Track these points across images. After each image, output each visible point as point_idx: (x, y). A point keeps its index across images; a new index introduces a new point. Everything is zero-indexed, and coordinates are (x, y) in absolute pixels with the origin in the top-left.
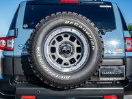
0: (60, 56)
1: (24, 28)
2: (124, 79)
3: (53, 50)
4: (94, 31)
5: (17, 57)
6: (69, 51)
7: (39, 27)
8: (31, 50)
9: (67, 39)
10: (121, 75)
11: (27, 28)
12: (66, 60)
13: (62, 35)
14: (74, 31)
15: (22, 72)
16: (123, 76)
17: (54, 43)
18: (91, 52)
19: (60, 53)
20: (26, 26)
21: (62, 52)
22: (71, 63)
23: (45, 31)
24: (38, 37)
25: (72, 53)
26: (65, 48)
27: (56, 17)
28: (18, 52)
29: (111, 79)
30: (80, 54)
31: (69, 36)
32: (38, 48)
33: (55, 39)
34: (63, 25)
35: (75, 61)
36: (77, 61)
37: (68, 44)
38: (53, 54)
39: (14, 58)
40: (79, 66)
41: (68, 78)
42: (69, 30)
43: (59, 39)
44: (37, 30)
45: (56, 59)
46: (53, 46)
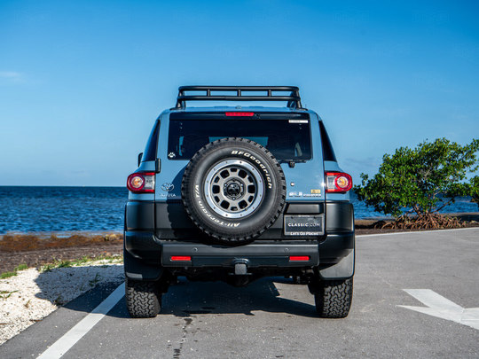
0: (226, 198)
1: (169, 158)
2: (322, 233)
3: (216, 190)
4: (271, 164)
5: (161, 202)
6: (237, 191)
7: (198, 159)
8: (187, 189)
9: (234, 175)
10: (318, 229)
11: (173, 159)
12: (234, 203)
13: (229, 170)
14: (244, 163)
15: (168, 225)
16: (320, 230)
17: (217, 180)
18: (267, 192)
19: (225, 194)
20: (172, 155)
21: (228, 192)
22: (241, 208)
23: (205, 163)
24: (196, 172)
25: (243, 194)
26: (232, 186)
27: (220, 145)
28: (162, 195)
29: (303, 234)
30: (253, 195)
31: (238, 170)
32: (197, 186)
33: (219, 175)
34: (229, 156)
35: (247, 205)
36: (249, 204)
37: (236, 182)
38: (216, 195)
39: (156, 203)
40: (250, 210)
41: (236, 225)
42: (237, 162)
43: (225, 174)
44: (196, 163)
45: (220, 202)
46: (216, 184)
